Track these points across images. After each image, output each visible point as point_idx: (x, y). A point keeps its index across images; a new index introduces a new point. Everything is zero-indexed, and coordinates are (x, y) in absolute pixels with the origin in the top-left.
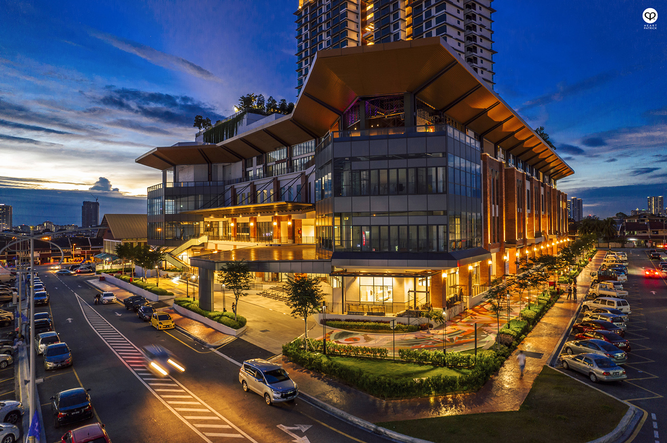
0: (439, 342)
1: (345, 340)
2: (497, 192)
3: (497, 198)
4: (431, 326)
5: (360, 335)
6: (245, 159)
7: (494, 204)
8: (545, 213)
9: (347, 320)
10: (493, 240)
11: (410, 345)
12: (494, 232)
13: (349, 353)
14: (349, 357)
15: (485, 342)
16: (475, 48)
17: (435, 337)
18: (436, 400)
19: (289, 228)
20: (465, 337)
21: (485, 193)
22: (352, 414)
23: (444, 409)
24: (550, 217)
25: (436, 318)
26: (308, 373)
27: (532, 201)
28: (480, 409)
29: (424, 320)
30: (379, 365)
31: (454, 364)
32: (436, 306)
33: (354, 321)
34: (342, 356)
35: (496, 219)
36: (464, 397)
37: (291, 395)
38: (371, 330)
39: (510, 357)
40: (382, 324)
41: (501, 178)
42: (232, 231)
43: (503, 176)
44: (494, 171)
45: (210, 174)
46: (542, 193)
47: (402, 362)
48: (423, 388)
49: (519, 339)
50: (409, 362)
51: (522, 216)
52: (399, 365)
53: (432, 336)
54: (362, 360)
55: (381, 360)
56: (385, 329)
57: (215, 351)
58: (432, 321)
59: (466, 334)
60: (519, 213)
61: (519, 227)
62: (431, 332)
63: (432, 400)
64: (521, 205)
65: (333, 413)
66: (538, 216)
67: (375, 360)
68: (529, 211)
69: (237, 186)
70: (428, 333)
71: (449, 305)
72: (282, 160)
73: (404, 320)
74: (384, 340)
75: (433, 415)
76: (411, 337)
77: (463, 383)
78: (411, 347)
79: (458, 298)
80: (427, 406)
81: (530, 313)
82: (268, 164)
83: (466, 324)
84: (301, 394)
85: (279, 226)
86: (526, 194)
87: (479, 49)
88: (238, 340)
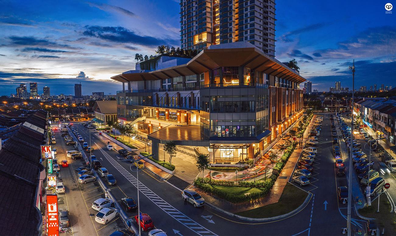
0: (252, 175)
1: (217, 176)
2: (275, 101)
3: (275, 104)
4: (249, 167)
5: (221, 174)
6: (162, 79)
7: (273, 106)
8: (294, 102)
9: (216, 166)
10: (273, 123)
11: (241, 177)
12: (273, 119)
13: (219, 184)
14: (220, 185)
15: (268, 173)
16: (267, 17)
17: (250, 173)
18: (252, 202)
19: (185, 117)
20: (261, 171)
21: (270, 103)
22: (225, 210)
23: (255, 205)
24: (296, 103)
25: (251, 164)
26: (206, 193)
27: (289, 99)
28: (267, 204)
29: (246, 165)
30: (231, 188)
31: (258, 186)
32: (250, 158)
33: (219, 167)
34: (217, 185)
35: (274, 113)
36: (261, 200)
37: (203, 204)
38: (226, 171)
39: (277, 180)
40: (230, 168)
41: (276, 94)
42: (157, 115)
43: (277, 93)
44: (274, 93)
45: (145, 86)
46: (293, 94)
47: (240, 187)
48: (248, 198)
49: (280, 171)
50: (242, 186)
51: (284, 107)
52: (239, 188)
53: (249, 172)
54: (225, 186)
55: (232, 186)
56: (231, 170)
57: (166, 181)
58: (249, 165)
59: (262, 170)
60: (283, 107)
61: (283, 113)
62: (249, 170)
63: (251, 202)
64: (284, 103)
65: (219, 210)
66: (291, 105)
67: (230, 186)
68: (287, 104)
69: (159, 93)
70: (248, 171)
71: (255, 156)
72: (180, 82)
73: (238, 165)
74: (231, 175)
75: (252, 208)
76: (241, 173)
77: (261, 195)
78: (242, 178)
79: (259, 153)
80: (250, 205)
81: (285, 158)
82: (174, 83)
83: (261, 165)
84: (206, 203)
85: (180, 115)
86: (286, 96)
87: (269, 18)
88: (174, 176)
